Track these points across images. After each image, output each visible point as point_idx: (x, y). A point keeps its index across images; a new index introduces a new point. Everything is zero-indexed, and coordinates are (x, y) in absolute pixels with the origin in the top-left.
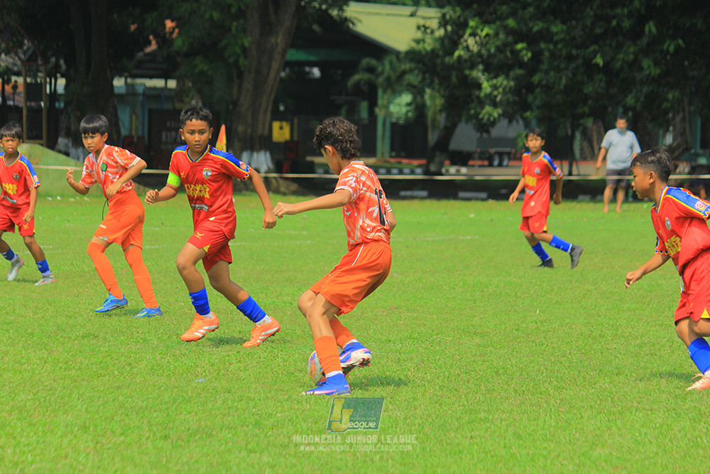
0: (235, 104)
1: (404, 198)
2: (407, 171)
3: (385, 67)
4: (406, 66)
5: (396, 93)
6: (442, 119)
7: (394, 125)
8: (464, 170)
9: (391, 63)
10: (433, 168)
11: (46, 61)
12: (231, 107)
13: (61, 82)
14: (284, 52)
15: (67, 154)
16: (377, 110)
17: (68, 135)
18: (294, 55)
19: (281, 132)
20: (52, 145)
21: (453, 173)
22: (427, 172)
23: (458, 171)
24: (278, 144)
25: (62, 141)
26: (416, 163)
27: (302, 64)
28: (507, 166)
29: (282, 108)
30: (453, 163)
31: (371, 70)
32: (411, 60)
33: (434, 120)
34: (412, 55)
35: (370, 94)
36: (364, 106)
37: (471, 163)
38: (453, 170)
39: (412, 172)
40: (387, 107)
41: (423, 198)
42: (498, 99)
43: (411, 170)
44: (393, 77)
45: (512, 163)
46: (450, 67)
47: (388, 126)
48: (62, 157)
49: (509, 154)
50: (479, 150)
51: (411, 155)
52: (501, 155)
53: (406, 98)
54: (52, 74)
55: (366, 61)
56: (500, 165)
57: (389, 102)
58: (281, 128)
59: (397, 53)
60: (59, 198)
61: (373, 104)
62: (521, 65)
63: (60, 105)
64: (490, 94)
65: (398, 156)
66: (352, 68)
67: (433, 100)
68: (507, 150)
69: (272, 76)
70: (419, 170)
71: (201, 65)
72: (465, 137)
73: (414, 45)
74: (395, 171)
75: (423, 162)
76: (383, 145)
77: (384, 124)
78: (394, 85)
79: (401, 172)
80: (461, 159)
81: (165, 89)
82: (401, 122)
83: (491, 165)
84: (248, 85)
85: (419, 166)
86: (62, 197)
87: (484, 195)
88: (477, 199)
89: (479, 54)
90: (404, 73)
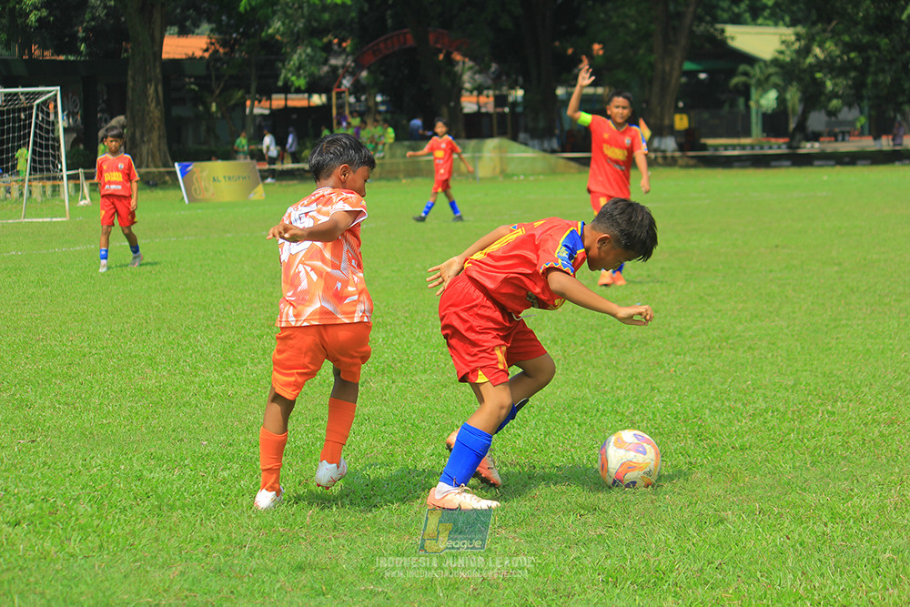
0: (647, 102)
1: (775, 167)
2: (775, 147)
3: (756, 71)
4: (772, 70)
5: (765, 91)
6: (799, 108)
7: (765, 115)
8: (817, 145)
9: (760, 68)
10: (794, 144)
11: (508, 76)
12: (644, 105)
13: (520, 93)
14: (681, 65)
15: (526, 144)
16: (752, 104)
17: (526, 130)
18: (688, 66)
19: (681, 122)
20: (515, 138)
21: (808, 147)
22: (790, 147)
23: (812, 147)
24: (679, 132)
25: (522, 136)
26: (781, 141)
27: (696, 72)
28: (849, 141)
29: (681, 104)
30: (808, 140)
31: (746, 74)
32: (776, 66)
33: (793, 110)
34: (775, 62)
35: (745, 92)
36: (741, 101)
37: (822, 139)
38: (808, 145)
39: (779, 148)
40: (757, 102)
41: (788, 167)
42: (841, 92)
43: (778, 146)
44: (763, 78)
45: (851, 138)
46: (804, 71)
47: (760, 116)
48: (523, 147)
49: (849, 133)
50: (828, 130)
51: (777, 135)
52: (843, 133)
53: (772, 95)
54: (512, 87)
55: (743, 68)
56: (843, 140)
57: (761, 96)
58: (681, 119)
59: (765, 62)
60: (522, 177)
61: (748, 98)
62: (855, 68)
63: (519, 109)
64: (833, 90)
65: (768, 136)
66: (732, 73)
67: (793, 95)
68: (847, 129)
69: (673, 81)
70: (784, 146)
71: (621, 75)
72: (817, 120)
73: (776, 55)
74: (766, 147)
75: (786, 140)
76: (756, 127)
77: (757, 113)
78: (764, 85)
79: (770, 148)
80: (815, 137)
81: (594, 95)
82: (770, 111)
83: (836, 140)
84: (656, 88)
85: (785, 143)
86: (525, 175)
87: (832, 162)
88: (828, 165)
89: (825, 61)
90: (770, 75)
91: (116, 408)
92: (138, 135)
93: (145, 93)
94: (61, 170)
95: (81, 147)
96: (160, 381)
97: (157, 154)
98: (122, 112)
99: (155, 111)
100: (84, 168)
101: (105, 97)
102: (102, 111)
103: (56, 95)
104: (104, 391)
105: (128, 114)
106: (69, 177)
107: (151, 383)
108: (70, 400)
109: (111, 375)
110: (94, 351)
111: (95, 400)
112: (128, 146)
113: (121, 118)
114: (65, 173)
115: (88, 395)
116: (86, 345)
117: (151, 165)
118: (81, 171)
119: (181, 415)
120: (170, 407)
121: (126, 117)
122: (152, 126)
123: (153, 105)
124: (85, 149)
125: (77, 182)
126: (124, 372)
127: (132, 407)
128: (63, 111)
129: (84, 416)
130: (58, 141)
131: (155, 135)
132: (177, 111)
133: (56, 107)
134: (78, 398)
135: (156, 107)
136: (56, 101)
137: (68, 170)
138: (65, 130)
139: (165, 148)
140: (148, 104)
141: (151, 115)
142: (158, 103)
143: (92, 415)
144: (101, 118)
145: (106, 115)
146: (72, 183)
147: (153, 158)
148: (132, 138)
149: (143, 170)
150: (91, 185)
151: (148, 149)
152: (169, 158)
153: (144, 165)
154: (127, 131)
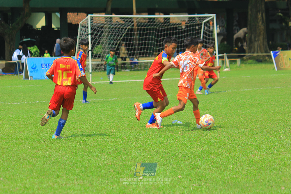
91: (240, 170)
92: (253, 37)
93: (256, 17)
94: (215, 54)
95: (226, 43)
96: (262, 157)
97: (262, 47)
98: (245, 26)
99: (261, 26)
100: (226, 53)
101: (237, 19)
102: (236, 25)
103: (213, 18)
104: (234, 161)
105: (248, 27)
106: (220, 58)
107: (257, 158)
108: (218, 166)
109: (238, 154)
110: (230, 142)
111: (230, 166)
112: (248, 43)
113: (245, 29)
114: (217, 56)
115: (227, 164)
116: (226, 139)
117: (259, 52)
118: (225, 54)
119: (272, 174)
120: (266, 170)
121: (247, 29)
122: (260, 33)
123: (261, 23)
124: (227, 44)
125: (223, 60)
126: (245, 152)
127: (248, 170)
128: (217, 25)
129: (225, 173)
130: (214, 40)
131: (261, 37)
132: (272, 26)
133: (213, 24)
134: (222, 164)
135: (262, 23)
136: (213, 21)
137: (219, 54)
138: (218, 35)
139: (266, 43)
140: (258, 23)
141: (260, 28)
142: (263, 22)
143: (228, 173)
144: (235, 29)
145: (237, 28)
146: (221, 60)
147: (260, 48)
148: (250, 39)
149: (255, 54)
150: (230, 61)
151: (258, 44)
152: (268, 49)
153: (256, 52)
154: (248, 36)
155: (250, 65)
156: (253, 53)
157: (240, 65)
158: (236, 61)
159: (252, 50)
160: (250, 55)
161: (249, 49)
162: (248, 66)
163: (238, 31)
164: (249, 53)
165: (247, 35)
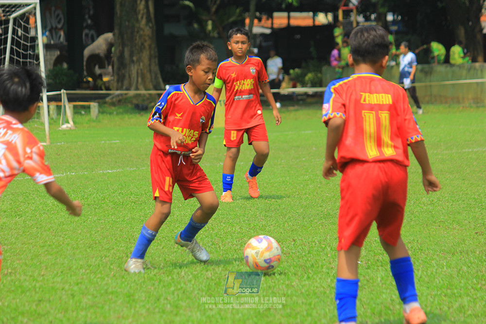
92: (127, 54)
93: (135, 9)
95: (65, 66)
97: (148, 75)
98: (111, 30)
99: (145, 29)
100: (67, 89)
101: (92, 12)
102: (89, 27)
103: (34, 9)
105: (116, 31)
106: (50, 99)
112: (115, 67)
113: (109, 36)
114: (45, 95)
117: (141, 87)
118: (63, 92)
121: (114, 35)
122: (142, 44)
123: (144, 22)
124: (69, 68)
125: (59, 104)
130: (38, 59)
131: (145, 55)
132: (169, 29)
133: (35, 22)
135: (147, 24)
136: (34, 15)
137: (49, 90)
138: (47, 47)
139: (156, 68)
140: (137, 21)
141: (141, 32)
142: (149, 20)
145: (93, 32)
146: (53, 105)
147: (143, 79)
148: (121, 57)
149: (132, 93)
150: (75, 107)
151: (138, 70)
152: (161, 80)
153: (133, 87)
154: (115, 50)
155: (120, 116)
156: (128, 89)
157: (97, 117)
158: (89, 107)
159: (126, 83)
160: (121, 95)
161: (118, 81)
162: (117, 119)
163: (93, 41)
164: (117, 90)
165: (113, 49)
